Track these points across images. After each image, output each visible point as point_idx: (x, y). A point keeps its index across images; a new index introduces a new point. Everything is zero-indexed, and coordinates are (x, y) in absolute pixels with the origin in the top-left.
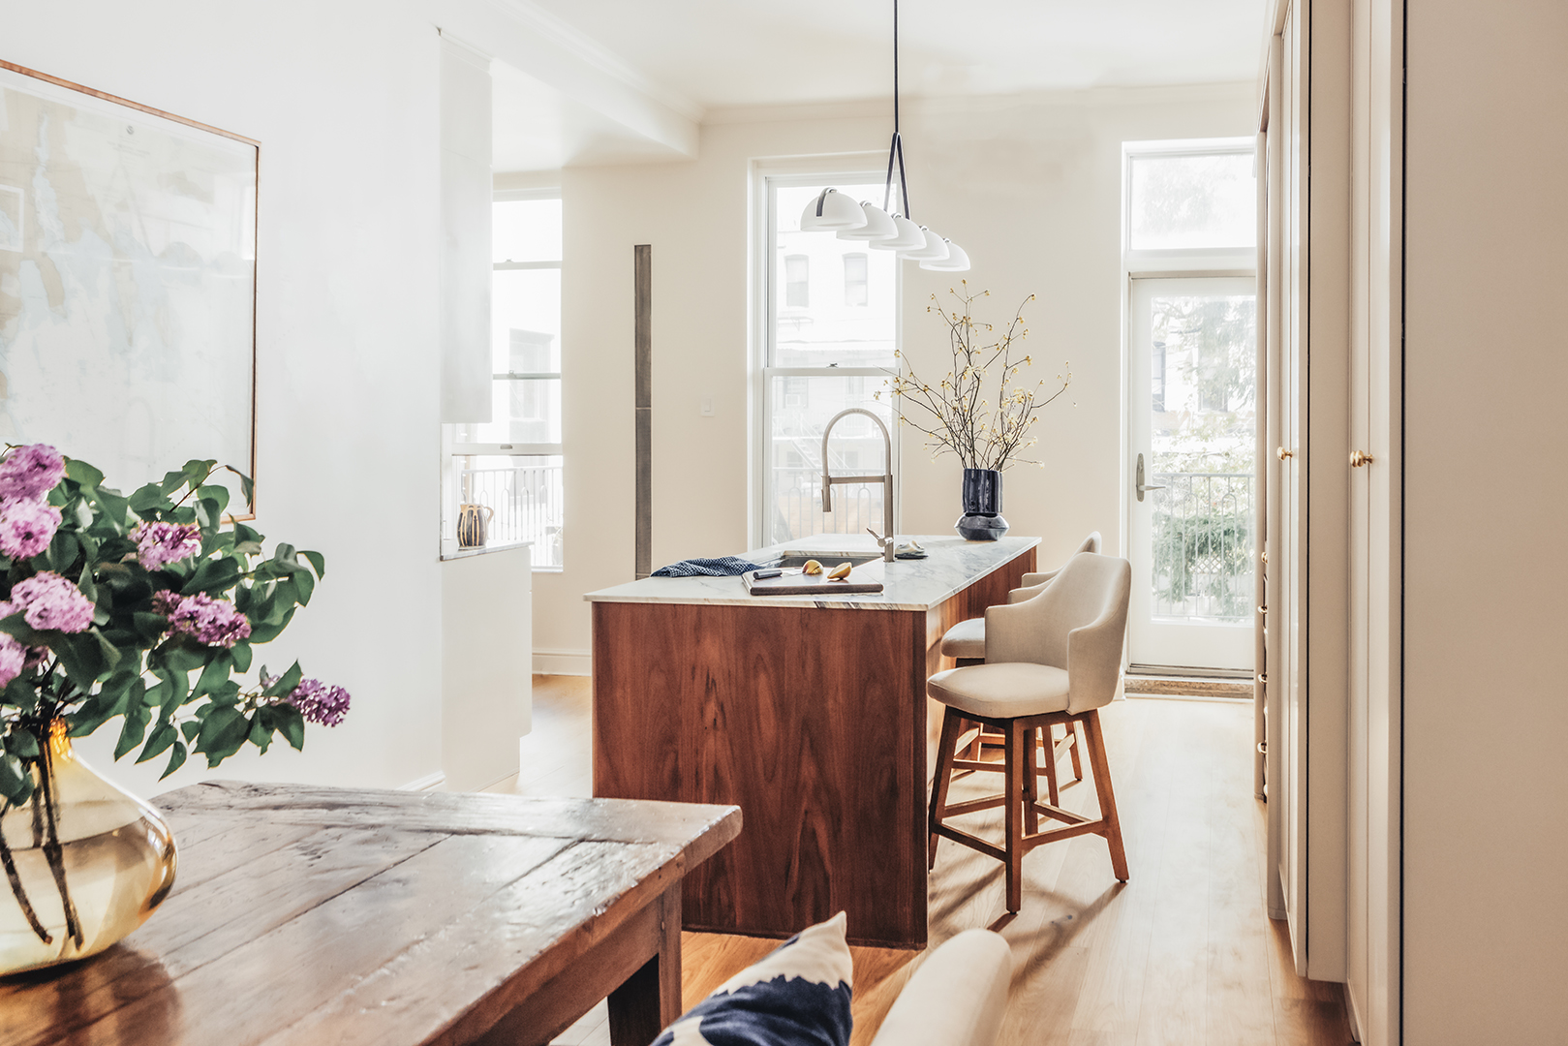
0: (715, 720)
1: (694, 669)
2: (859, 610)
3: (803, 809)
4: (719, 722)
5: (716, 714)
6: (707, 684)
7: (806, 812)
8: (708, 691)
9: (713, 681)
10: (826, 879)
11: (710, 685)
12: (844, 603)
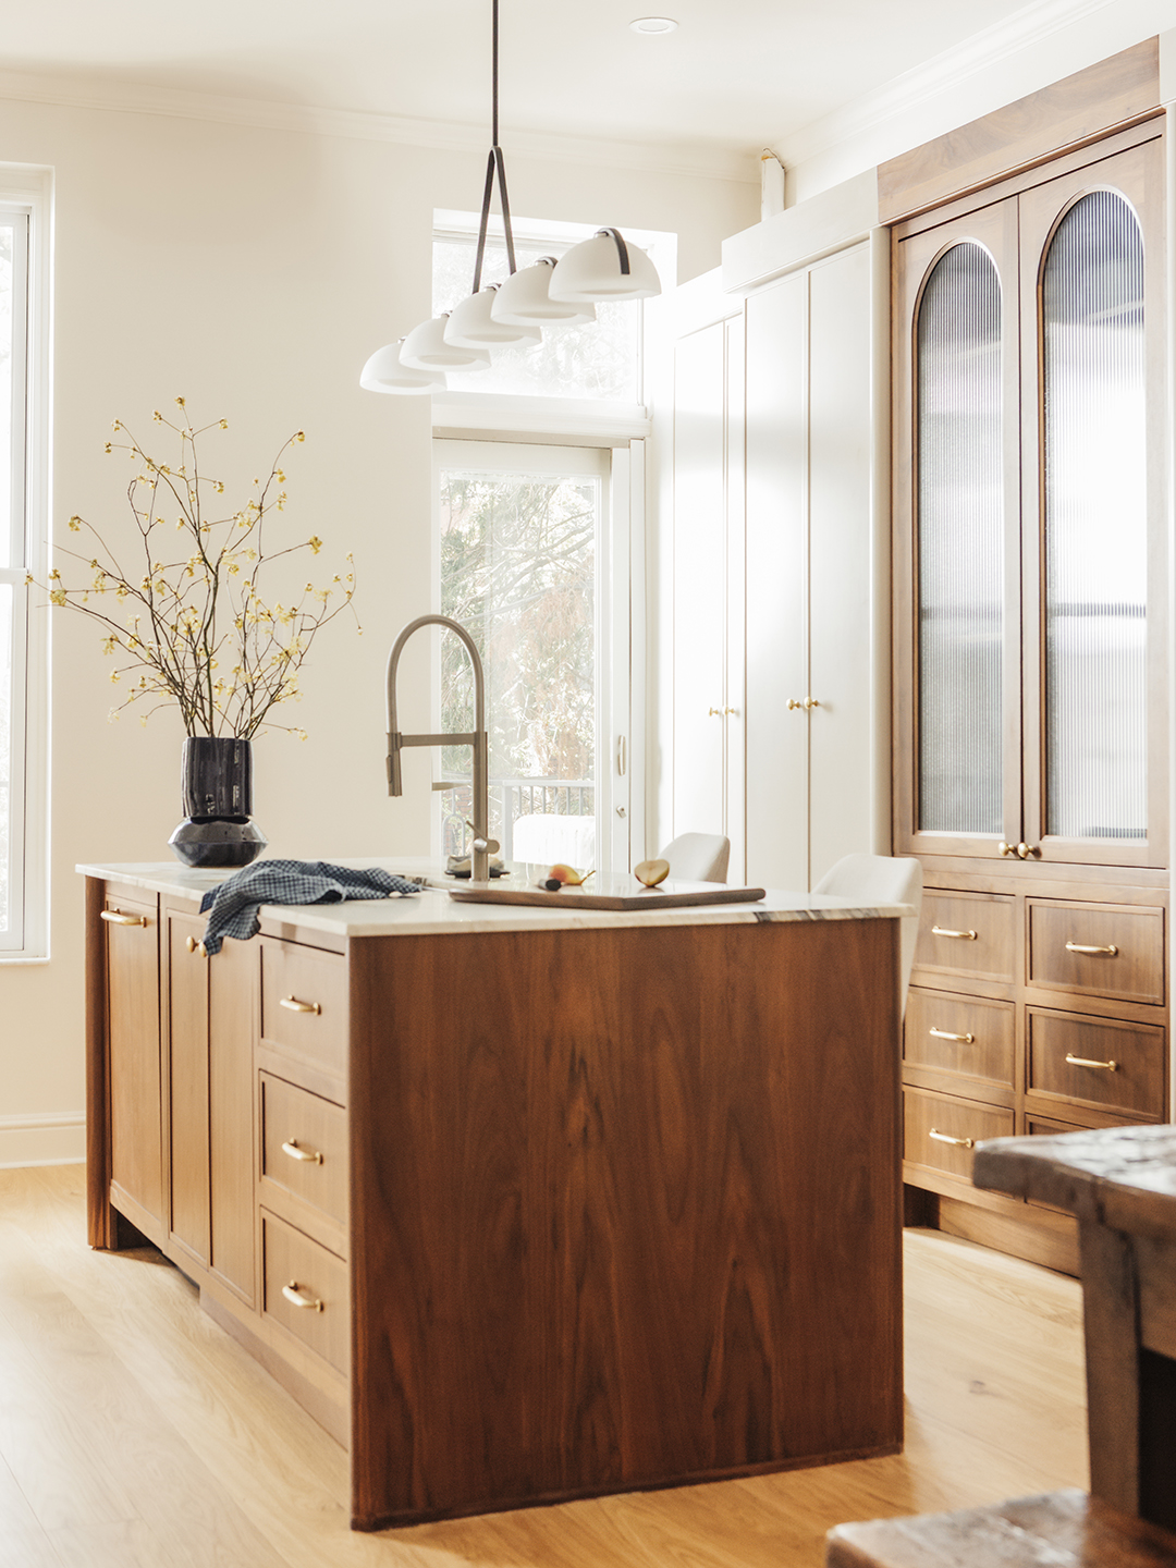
0: (585, 1130)
1: (548, 1045)
2: (822, 922)
3: (730, 1261)
4: (593, 1128)
5: (587, 1120)
6: (572, 1069)
7: (735, 1264)
8: (573, 1078)
9: (583, 1062)
10: (766, 1369)
11: (577, 1068)
12: (798, 912)
